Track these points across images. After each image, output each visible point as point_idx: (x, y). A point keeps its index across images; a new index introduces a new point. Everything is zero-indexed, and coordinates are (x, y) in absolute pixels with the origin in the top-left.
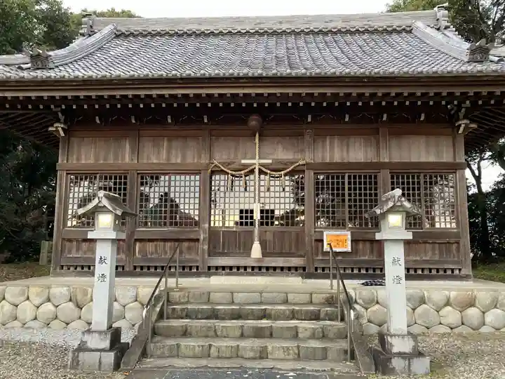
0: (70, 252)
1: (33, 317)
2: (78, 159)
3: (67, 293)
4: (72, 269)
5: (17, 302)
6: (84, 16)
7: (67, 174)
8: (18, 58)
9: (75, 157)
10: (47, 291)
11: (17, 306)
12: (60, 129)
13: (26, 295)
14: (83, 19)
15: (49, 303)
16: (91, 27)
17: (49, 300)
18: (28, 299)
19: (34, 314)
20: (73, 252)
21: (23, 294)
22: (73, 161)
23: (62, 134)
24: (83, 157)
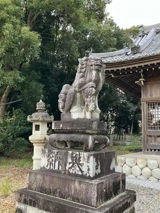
0: (151, 142)
1: (140, 174)
2: (151, 95)
3: (157, 164)
4: (153, 151)
5: (131, 165)
6: (139, 28)
7: (146, 103)
8: (122, 51)
9: (149, 94)
10: (146, 161)
11: (131, 167)
12: (142, 81)
13: (136, 163)
14: (139, 29)
15: (147, 168)
16: (143, 31)
17: (147, 166)
18: (137, 164)
19: (141, 173)
20: (152, 142)
21: (134, 162)
22: (148, 97)
23: (143, 83)
24: (154, 94)
